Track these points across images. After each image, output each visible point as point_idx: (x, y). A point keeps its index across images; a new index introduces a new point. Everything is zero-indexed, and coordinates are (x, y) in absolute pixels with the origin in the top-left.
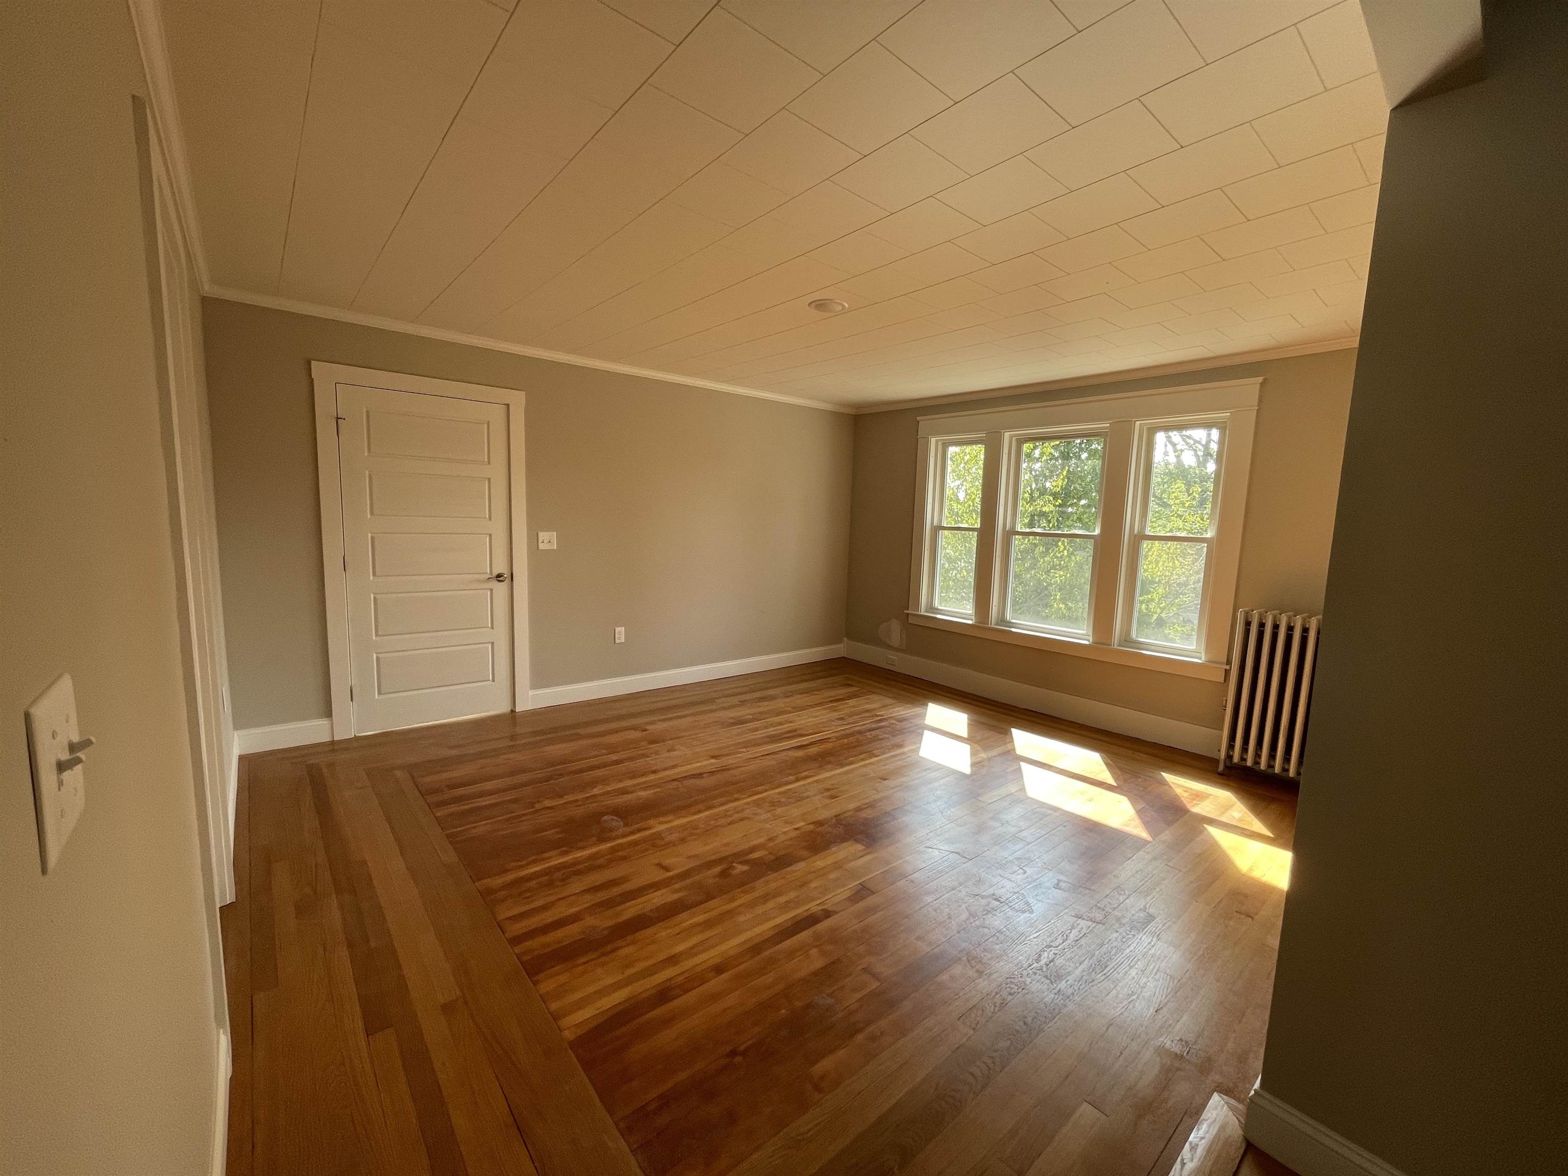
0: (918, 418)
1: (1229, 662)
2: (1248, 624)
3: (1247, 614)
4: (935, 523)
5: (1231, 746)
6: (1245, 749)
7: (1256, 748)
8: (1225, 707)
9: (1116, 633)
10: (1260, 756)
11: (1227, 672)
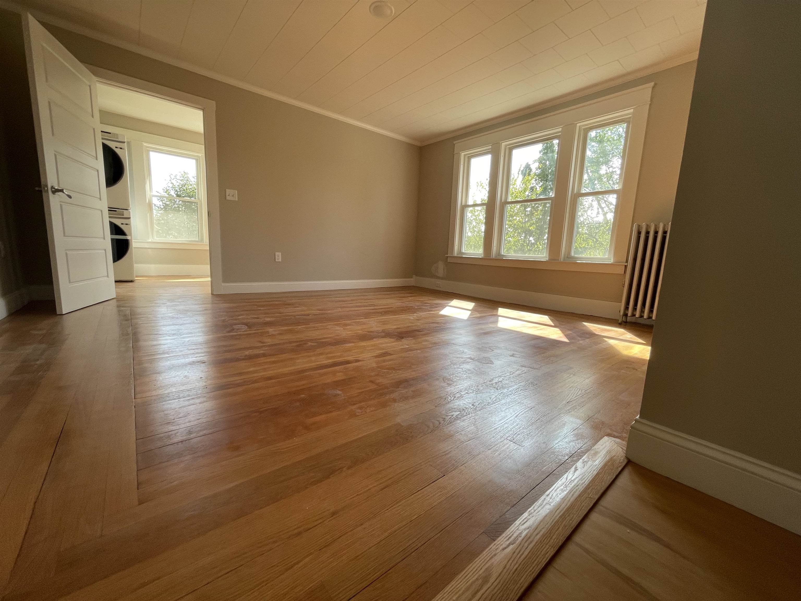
0: (454, 142)
1: (627, 261)
2: (639, 233)
3: (639, 227)
4: (463, 204)
5: (627, 308)
6: (635, 309)
7: (642, 308)
8: (624, 285)
9: (562, 252)
10: (644, 312)
11: (626, 266)
